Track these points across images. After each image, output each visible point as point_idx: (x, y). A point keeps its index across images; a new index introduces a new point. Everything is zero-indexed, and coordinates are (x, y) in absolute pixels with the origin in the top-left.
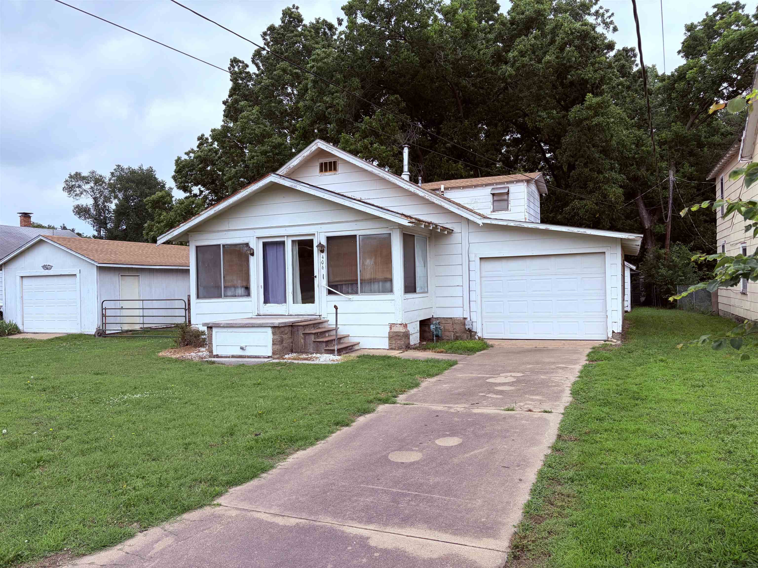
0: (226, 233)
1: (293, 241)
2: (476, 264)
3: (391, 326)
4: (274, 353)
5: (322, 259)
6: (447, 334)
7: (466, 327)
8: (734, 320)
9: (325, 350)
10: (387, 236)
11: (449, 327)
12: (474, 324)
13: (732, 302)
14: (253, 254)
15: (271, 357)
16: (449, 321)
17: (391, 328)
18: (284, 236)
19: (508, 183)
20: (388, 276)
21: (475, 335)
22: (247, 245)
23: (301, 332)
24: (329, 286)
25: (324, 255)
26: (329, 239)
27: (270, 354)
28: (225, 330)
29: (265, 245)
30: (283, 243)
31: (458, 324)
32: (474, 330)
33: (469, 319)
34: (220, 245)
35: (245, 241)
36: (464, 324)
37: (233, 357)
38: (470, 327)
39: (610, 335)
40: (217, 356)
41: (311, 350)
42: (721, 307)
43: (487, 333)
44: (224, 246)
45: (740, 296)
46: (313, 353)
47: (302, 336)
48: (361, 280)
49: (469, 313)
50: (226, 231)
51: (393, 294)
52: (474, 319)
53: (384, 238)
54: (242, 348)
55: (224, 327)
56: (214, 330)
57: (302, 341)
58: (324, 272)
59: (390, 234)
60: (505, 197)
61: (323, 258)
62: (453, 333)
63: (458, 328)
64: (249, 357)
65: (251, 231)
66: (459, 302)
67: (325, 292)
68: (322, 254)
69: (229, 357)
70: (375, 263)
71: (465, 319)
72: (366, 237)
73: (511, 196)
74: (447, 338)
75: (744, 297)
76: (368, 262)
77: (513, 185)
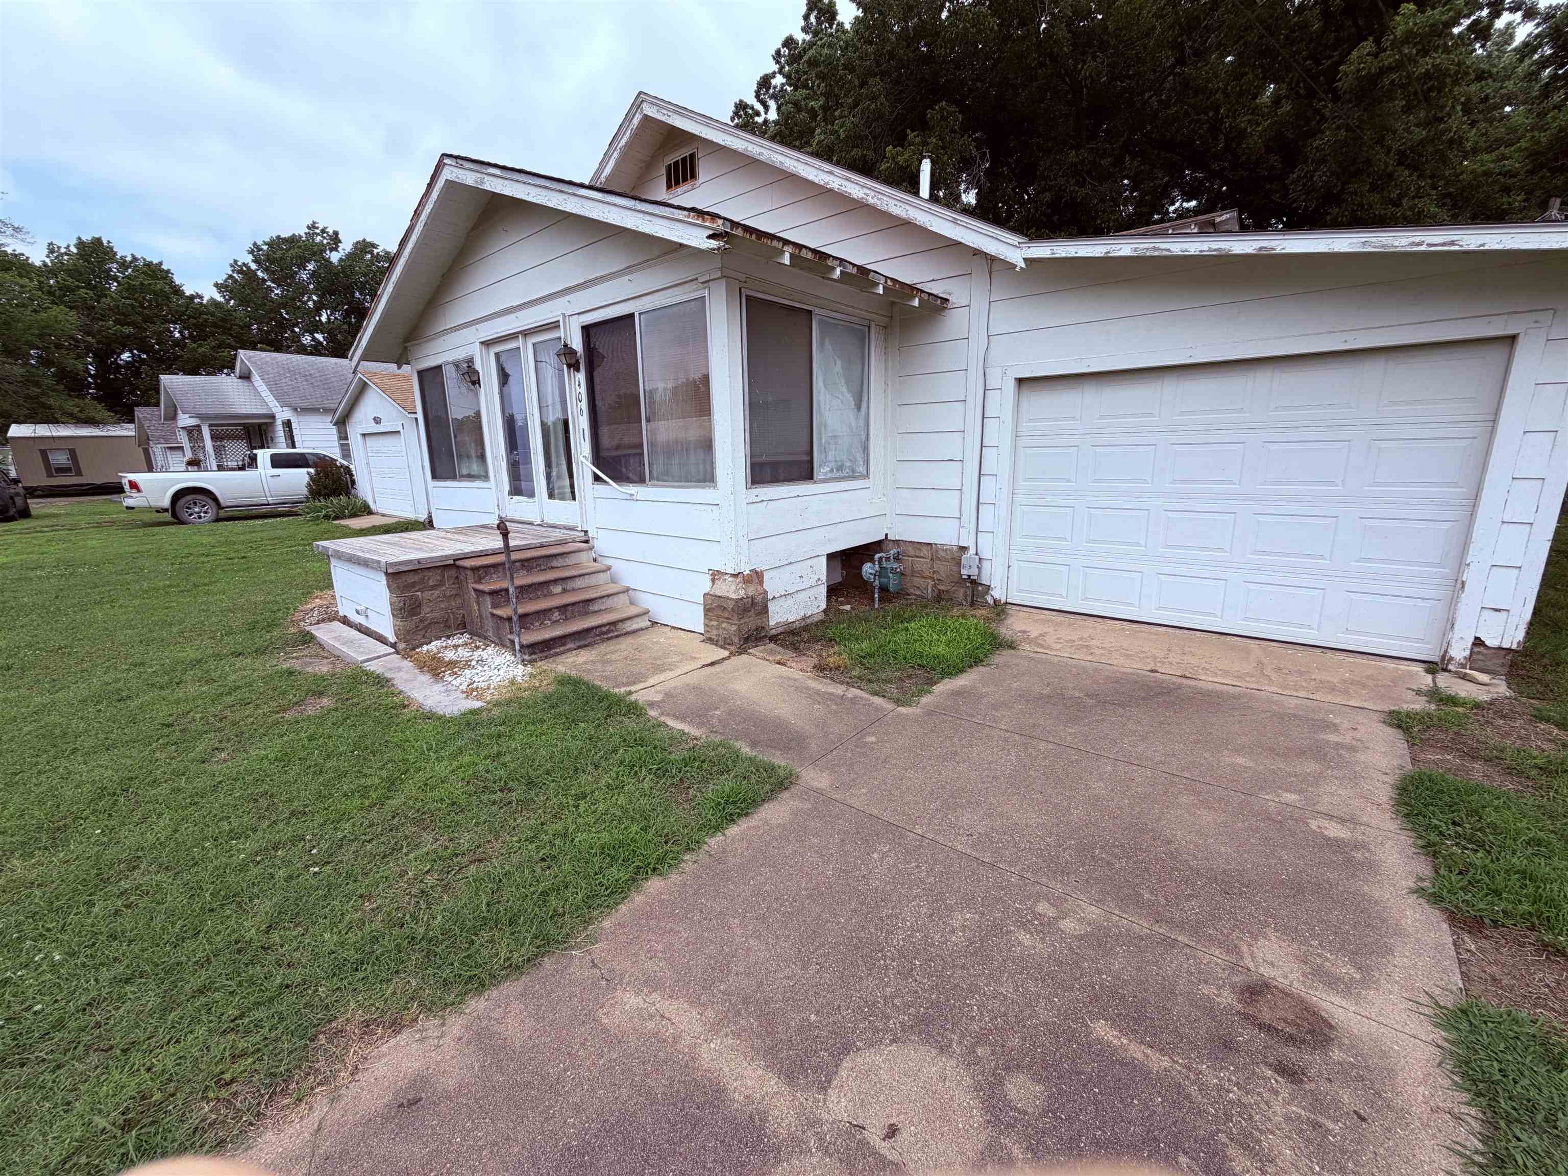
1: (536, 346)
2: (1003, 397)
3: (715, 577)
5: (578, 390)
6: (918, 581)
7: (964, 572)
11: (922, 565)
12: (986, 565)
15: (394, 645)
16: (925, 551)
17: (711, 585)
21: (987, 593)
24: (593, 462)
26: (586, 332)
31: (946, 560)
32: (985, 581)
33: (972, 551)
35: (466, 353)
36: (959, 564)
38: (974, 572)
39: (1460, 652)
43: (1020, 591)
48: (648, 446)
49: (973, 536)
52: (986, 551)
58: (584, 422)
61: (580, 385)
62: (931, 583)
63: (942, 569)
66: (948, 503)
67: (589, 478)
68: (577, 376)
71: (964, 549)
74: (918, 593)
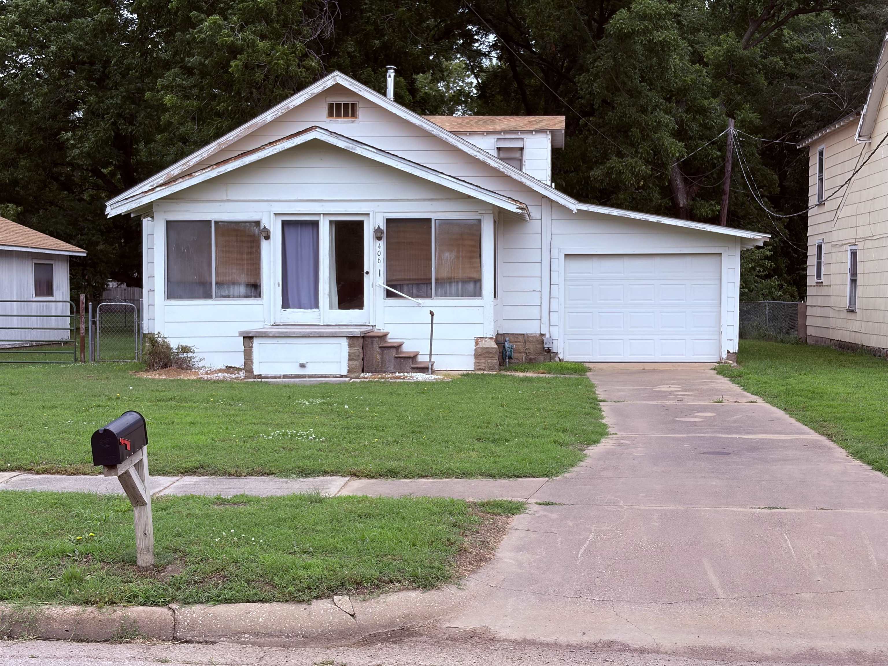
0: (222, 204)
1: (331, 222)
2: (559, 263)
3: (478, 340)
4: (349, 371)
5: (378, 249)
6: (517, 355)
7: (545, 346)
8: (834, 348)
9: (413, 368)
10: (476, 222)
11: (519, 346)
12: (555, 342)
13: (832, 323)
14: (267, 238)
15: (346, 376)
16: (521, 338)
17: (477, 343)
18: (319, 214)
19: (523, 132)
20: (475, 276)
22: (258, 223)
23: (376, 346)
24: (387, 285)
25: (382, 244)
26: (389, 221)
27: (345, 373)
28: (275, 341)
29: (285, 224)
30: (315, 224)
31: (533, 342)
32: (555, 350)
34: (209, 222)
35: (255, 217)
36: (543, 342)
37: (285, 377)
38: (550, 346)
39: (724, 356)
40: (260, 376)
41: (391, 369)
42: (810, 331)
43: (570, 355)
44: (216, 222)
45: (844, 314)
46: (395, 373)
47: (378, 350)
48: (437, 280)
49: (547, 328)
50: (222, 201)
51: (482, 299)
52: (555, 335)
53: (471, 226)
54: (302, 366)
55: (274, 337)
56: (256, 341)
57: (378, 357)
58: (381, 266)
59: (480, 220)
60: (517, 155)
61: (380, 247)
63: (532, 347)
64: (310, 377)
65: (266, 203)
66: (535, 312)
67: (382, 294)
68: (378, 242)
69: (279, 377)
70: (457, 257)
71: (543, 335)
72: (445, 223)
73: (526, 153)
74: (517, 361)
75: (851, 316)
76: (447, 255)
77: (530, 136)
